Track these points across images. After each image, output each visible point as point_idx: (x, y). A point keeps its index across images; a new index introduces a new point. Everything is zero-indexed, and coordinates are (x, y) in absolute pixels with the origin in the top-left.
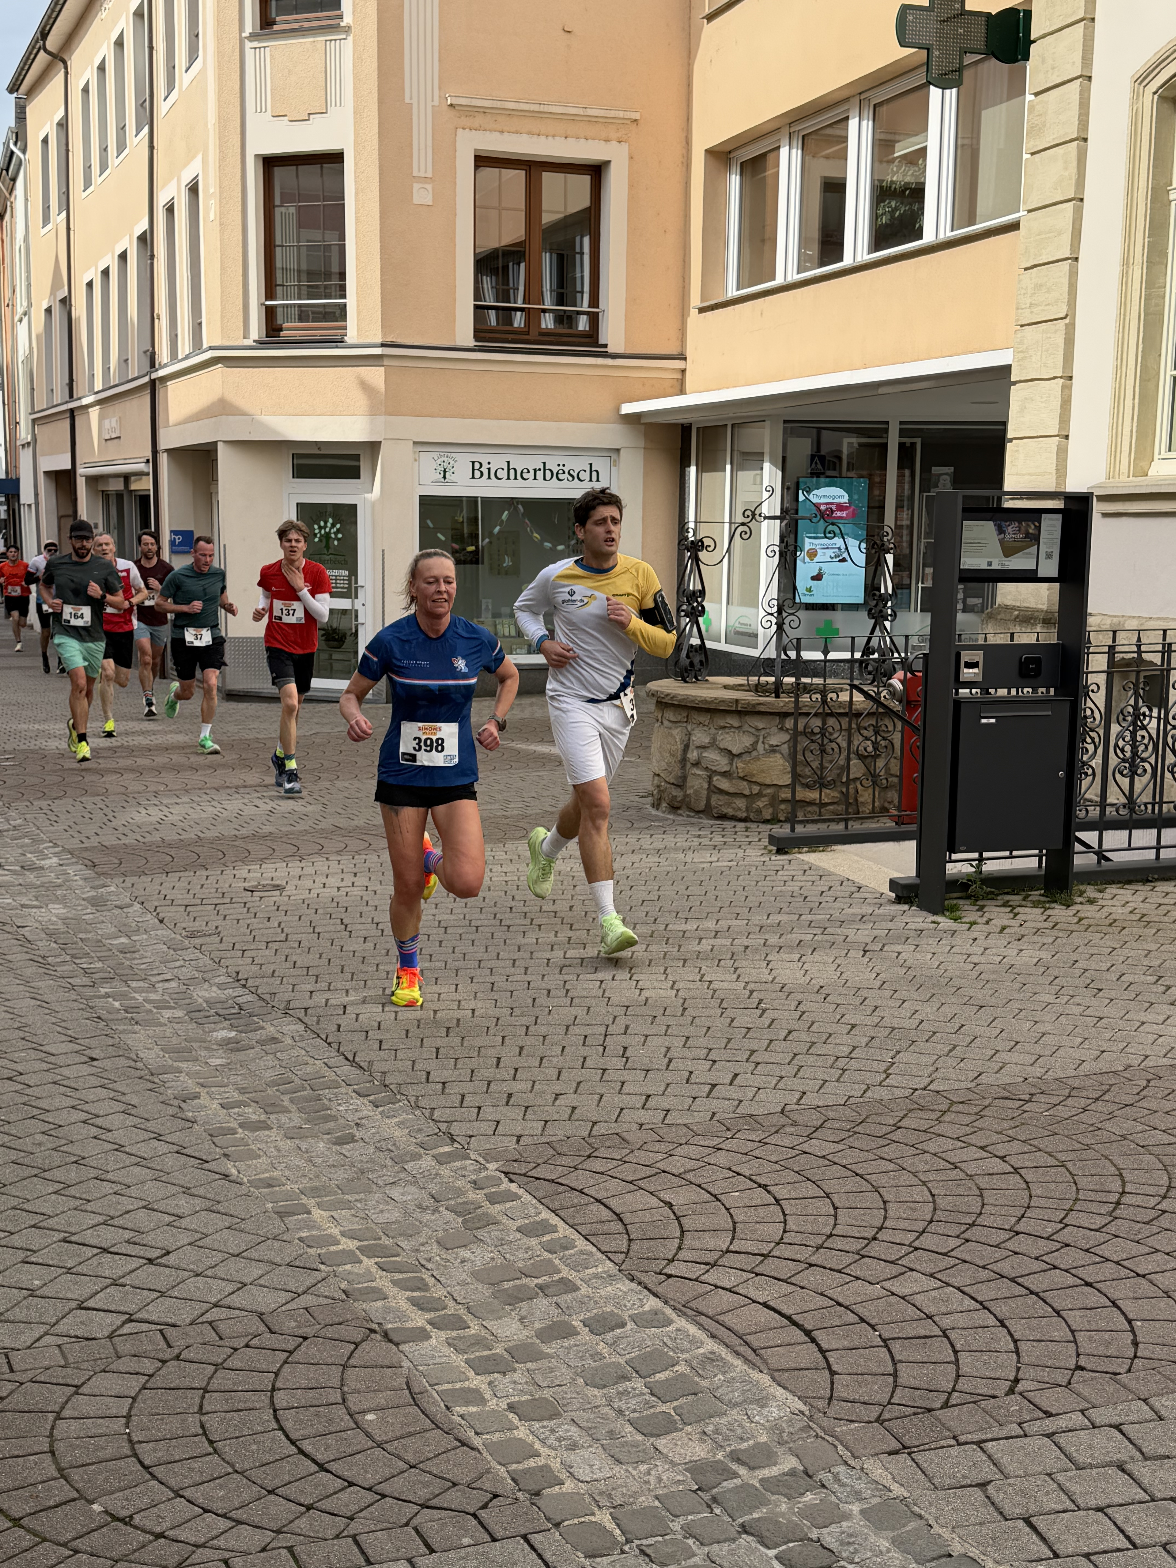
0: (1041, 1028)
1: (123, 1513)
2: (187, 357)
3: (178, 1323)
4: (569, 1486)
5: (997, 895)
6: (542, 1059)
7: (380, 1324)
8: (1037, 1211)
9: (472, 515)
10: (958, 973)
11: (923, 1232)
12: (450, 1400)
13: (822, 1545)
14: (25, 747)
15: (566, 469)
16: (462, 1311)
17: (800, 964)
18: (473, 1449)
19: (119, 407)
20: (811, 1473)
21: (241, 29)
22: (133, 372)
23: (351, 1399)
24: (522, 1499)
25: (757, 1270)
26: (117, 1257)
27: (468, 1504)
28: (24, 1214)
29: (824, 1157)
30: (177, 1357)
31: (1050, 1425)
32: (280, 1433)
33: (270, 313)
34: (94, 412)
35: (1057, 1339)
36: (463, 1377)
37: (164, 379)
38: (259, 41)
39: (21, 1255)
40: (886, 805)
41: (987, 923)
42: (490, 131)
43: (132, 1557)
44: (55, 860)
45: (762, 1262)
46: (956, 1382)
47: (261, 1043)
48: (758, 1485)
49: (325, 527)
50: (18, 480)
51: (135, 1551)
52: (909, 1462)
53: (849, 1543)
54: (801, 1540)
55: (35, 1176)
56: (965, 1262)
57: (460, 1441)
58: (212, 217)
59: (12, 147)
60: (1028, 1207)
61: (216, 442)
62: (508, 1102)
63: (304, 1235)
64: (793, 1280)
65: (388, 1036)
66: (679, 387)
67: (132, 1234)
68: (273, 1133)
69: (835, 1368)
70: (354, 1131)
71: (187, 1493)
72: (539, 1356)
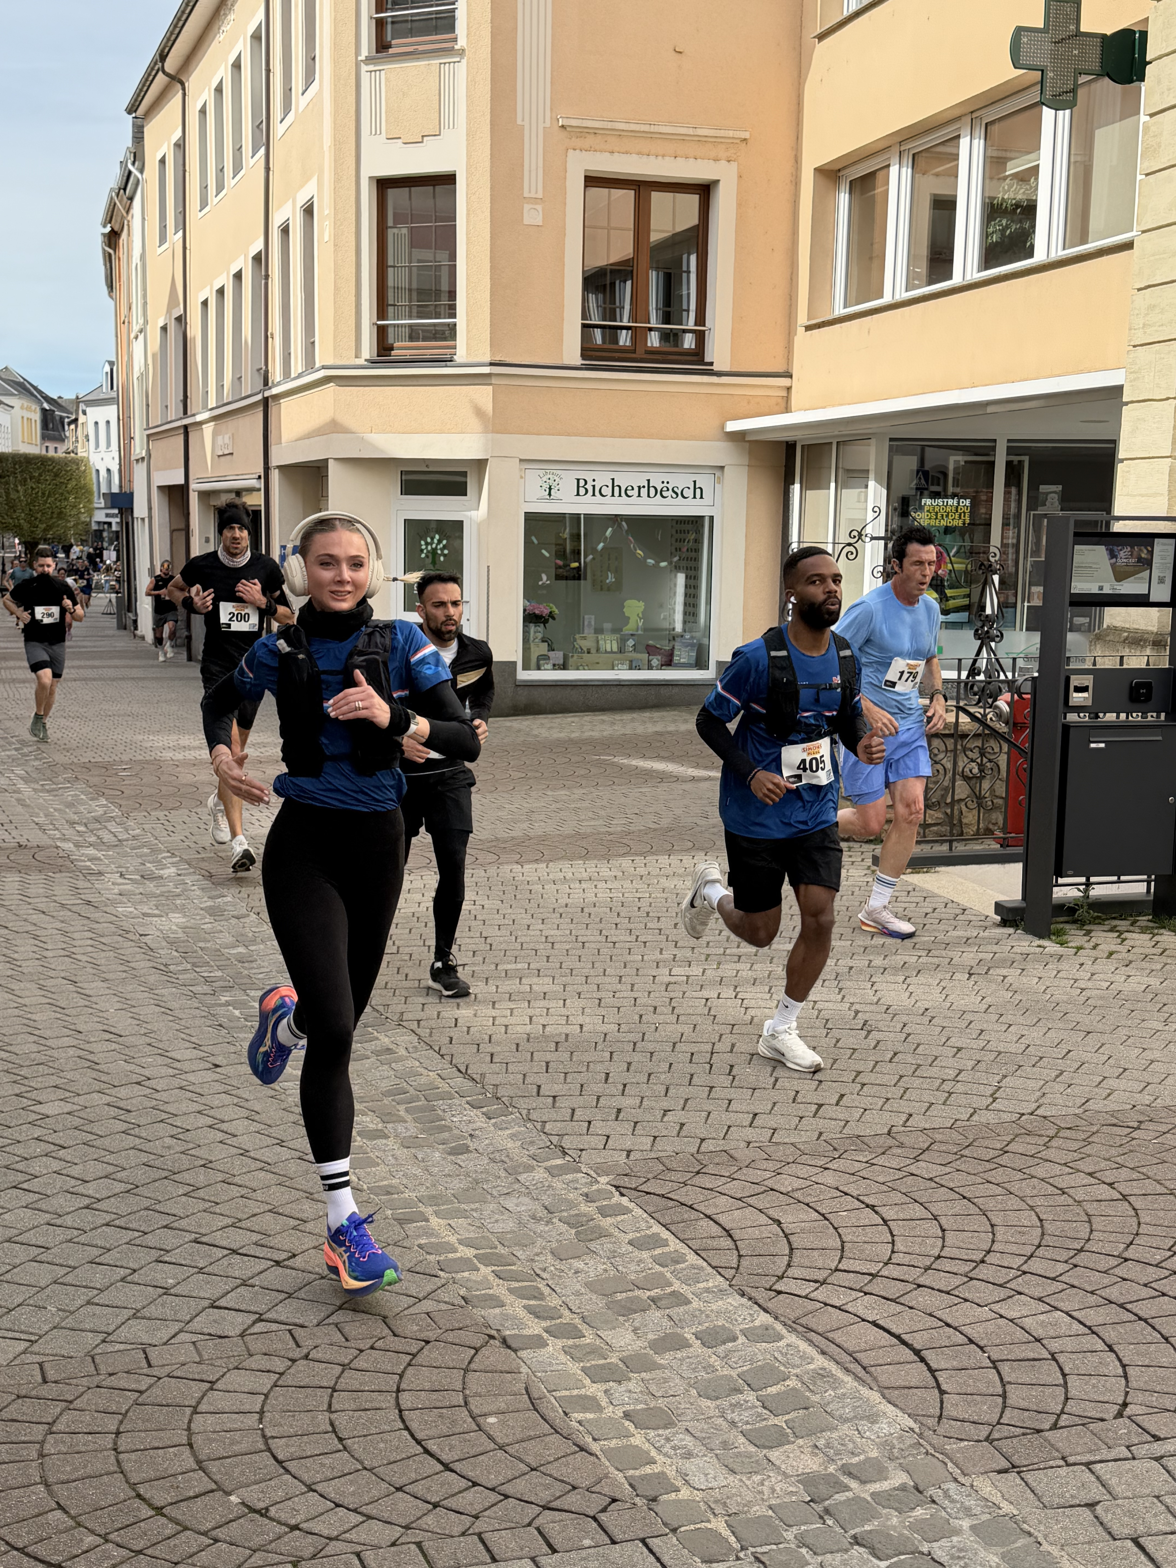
0: (1149, 1055)
1: (260, 1505)
2: (300, 376)
3: (306, 1324)
4: (685, 1493)
5: (1104, 920)
6: (649, 1075)
7: (498, 1330)
8: (1146, 1238)
9: (575, 531)
10: (1065, 998)
11: (1032, 1256)
12: (568, 1406)
13: (932, 1558)
14: (141, 758)
15: (670, 487)
16: (577, 1321)
17: (905, 986)
18: (591, 1454)
19: (231, 424)
20: (921, 1489)
21: (358, 52)
22: (246, 390)
23: (474, 1403)
24: (639, 1504)
25: (866, 1289)
26: (246, 1258)
27: (587, 1507)
28: (157, 1214)
29: (931, 1179)
30: (306, 1357)
31: (1158, 1448)
32: (406, 1433)
33: (382, 332)
34: (208, 430)
35: (1165, 1364)
36: (579, 1385)
37: (277, 397)
38: (375, 64)
39: (155, 1254)
40: (991, 826)
41: (1094, 948)
42: (601, 151)
43: (269, 1548)
44: (172, 870)
45: (871, 1281)
46: (1065, 1404)
47: (377, 1053)
48: (869, 1499)
49: (431, 544)
50: (131, 494)
51: (271, 1542)
52: (1018, 1481)
53: (959, 1557)
54: (912, 1553)
55: (166, 1178)
56: (1073, 1286)
57: (578, 1446)
58: (326, 239)
59: (130, 167)
60: (1137, 1234)
61: (327, 460)
62: (617, 1117)
63: (423, 1242)
64: (902, 1300)
65: (499, 1049)
66: (783, 405)
67: (260, 1237)
68: (390, 1142)
69: (944, 1387)
70: (468, 1141)
71: (319, 1487)
72: (653, 1367)
